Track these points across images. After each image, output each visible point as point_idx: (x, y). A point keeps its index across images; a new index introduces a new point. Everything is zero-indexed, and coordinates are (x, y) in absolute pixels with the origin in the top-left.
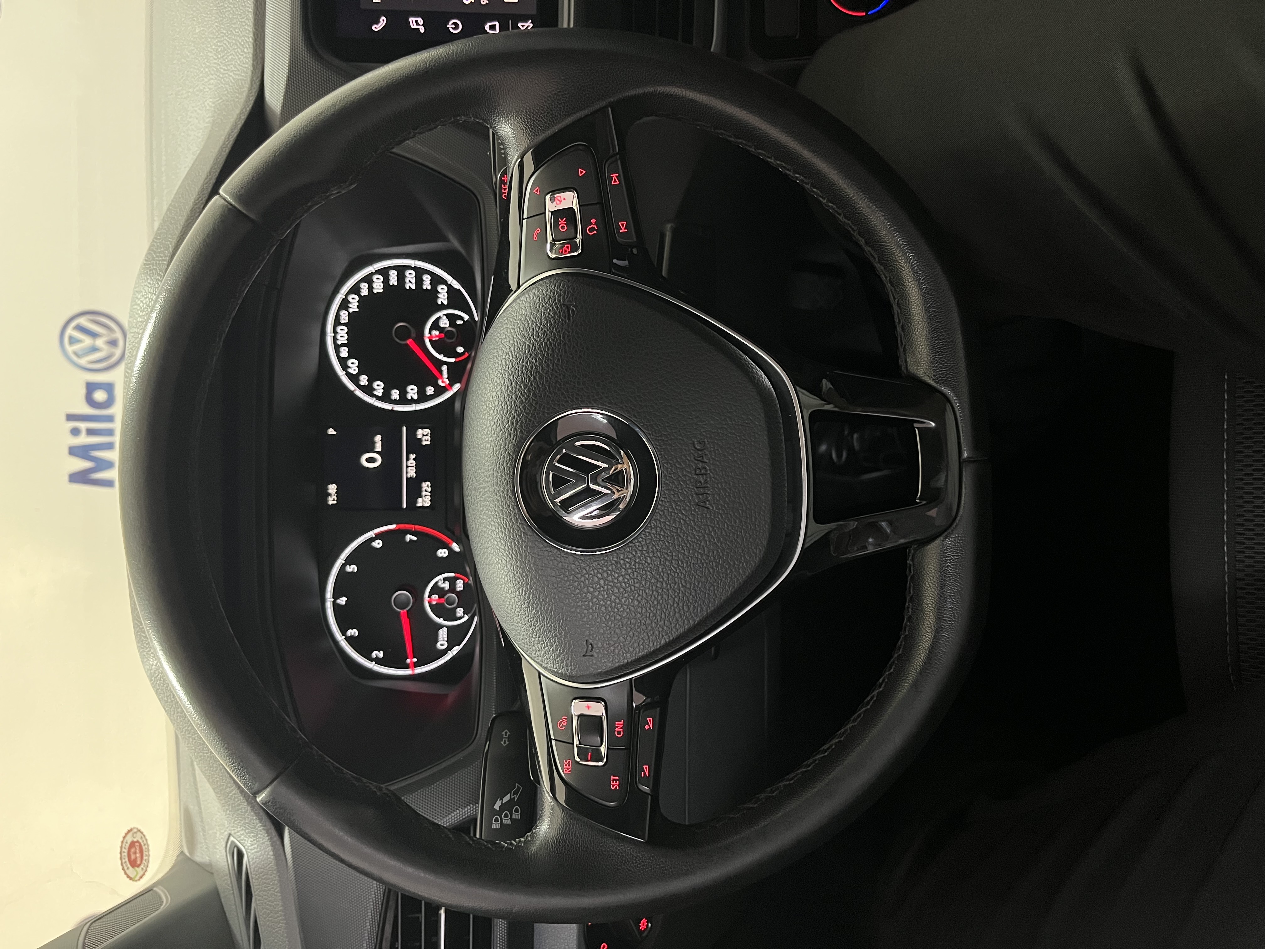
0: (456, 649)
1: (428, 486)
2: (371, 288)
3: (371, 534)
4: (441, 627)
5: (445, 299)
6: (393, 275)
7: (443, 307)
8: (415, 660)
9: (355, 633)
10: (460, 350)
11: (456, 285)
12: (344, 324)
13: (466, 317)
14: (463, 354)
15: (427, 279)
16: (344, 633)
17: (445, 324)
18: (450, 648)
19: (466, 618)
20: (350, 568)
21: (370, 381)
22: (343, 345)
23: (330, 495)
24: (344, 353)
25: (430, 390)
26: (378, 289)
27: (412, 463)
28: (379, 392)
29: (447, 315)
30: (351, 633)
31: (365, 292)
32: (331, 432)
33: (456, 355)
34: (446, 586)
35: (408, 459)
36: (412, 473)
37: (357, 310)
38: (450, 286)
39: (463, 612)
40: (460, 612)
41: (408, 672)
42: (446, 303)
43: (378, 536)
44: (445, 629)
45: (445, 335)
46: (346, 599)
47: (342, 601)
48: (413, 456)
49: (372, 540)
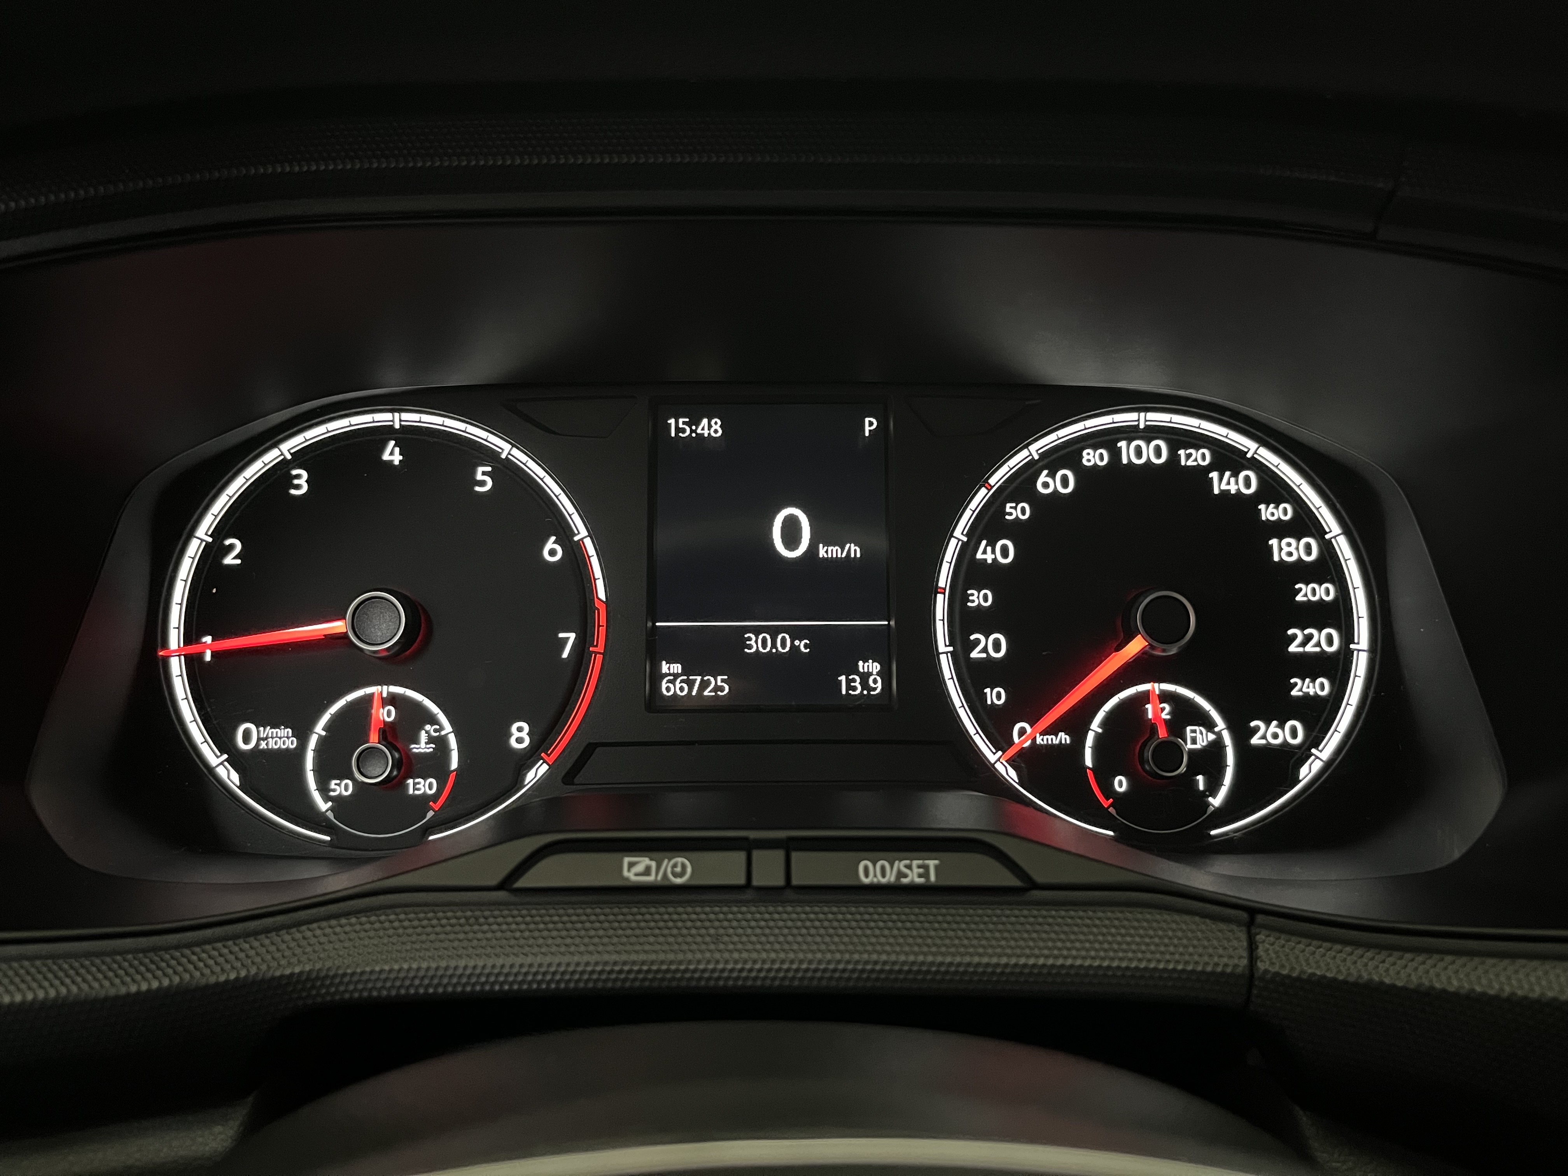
0: (231, 777)
1: (717, 688)
2: (1281, 529)
3: (581, 530)
4: (302, 736)
5: (1264, 737)
6: (1324, 592)
7: (1242, 734)
8: (208, 657)
9: (298, 487)
10: (1121, 784)
11: (1308, 771)
12: (1174, 457)
13: (1216, 801)
14: (1108, 791)
15: (1320, 687)
16: (301, 457)
17: (1194, 741)
18: (236, 760)
19: (323, 806)
20: (484, 473)
21: (1014, 530)
22: (1115, 454)
23: (694, 421)
24: (1092, 458)
25: (995, 696)
26: (1281, 549)
27: (784, 644)
28: (985, 554)
29: (1217, 746)
30: (298, 476)
31: (1269, 513)
32: (870, 425)
33: (1105, 773)
34: (422, 746)
35: (796, 633)
36: (755, 644)
37: (1216, 491)
38: (1302, 754)
39: (340, 796)
40: (342, 788)
41: (175, 639)
42: (1255, 741)
43: (574, 551)
44: (291, 743)
45: (1164, 744)
46: (397, 463)
47: (392, 454)
48: (802, 645)
49: (565, 534)
